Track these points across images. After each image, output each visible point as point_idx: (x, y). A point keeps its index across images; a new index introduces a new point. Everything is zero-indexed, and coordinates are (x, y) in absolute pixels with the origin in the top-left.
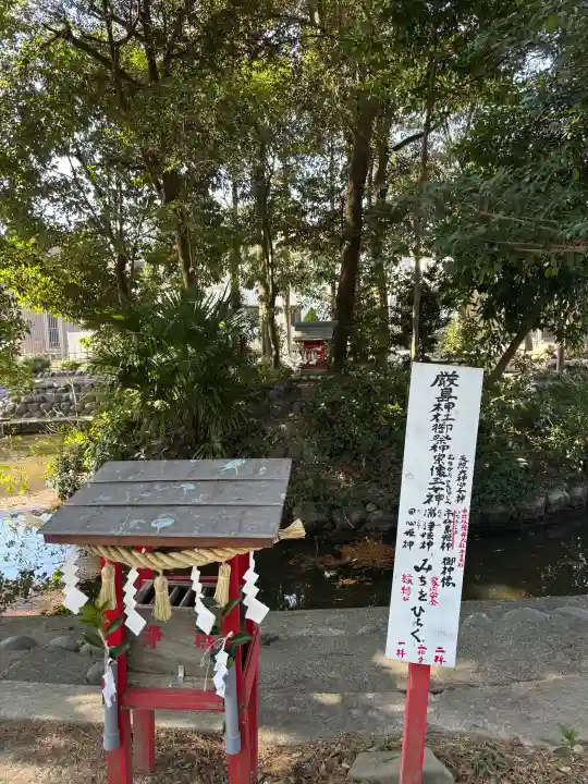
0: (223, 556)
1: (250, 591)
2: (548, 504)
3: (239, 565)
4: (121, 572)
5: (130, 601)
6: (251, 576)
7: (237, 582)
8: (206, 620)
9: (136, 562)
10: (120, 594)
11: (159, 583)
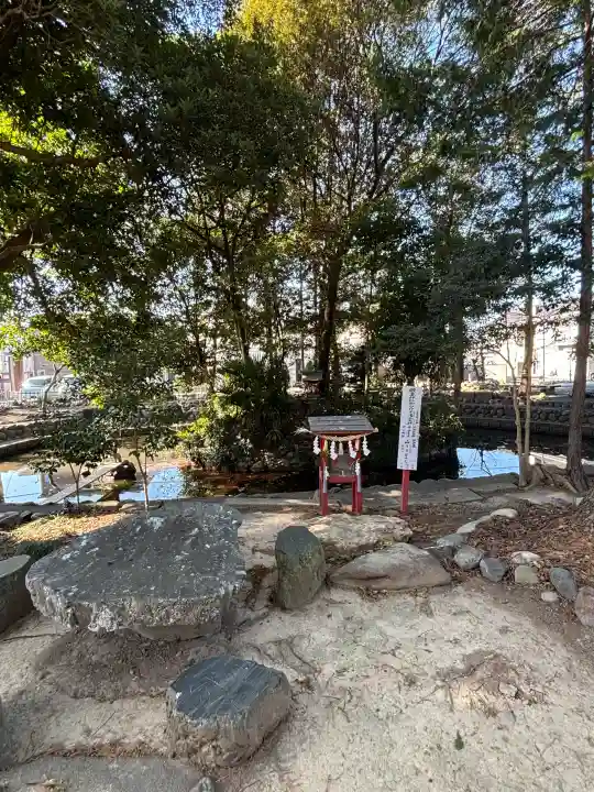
0: (358, 437)
1: (365, 447)
2: (430, 456)
3: (362, 439)
4: (330, 442)
5: (332, 450)
6: (365, 442)
7: (361, 445)
8: (353, 454)
9: (335, 438)
10: (329, 448)
11: (341, 445)
